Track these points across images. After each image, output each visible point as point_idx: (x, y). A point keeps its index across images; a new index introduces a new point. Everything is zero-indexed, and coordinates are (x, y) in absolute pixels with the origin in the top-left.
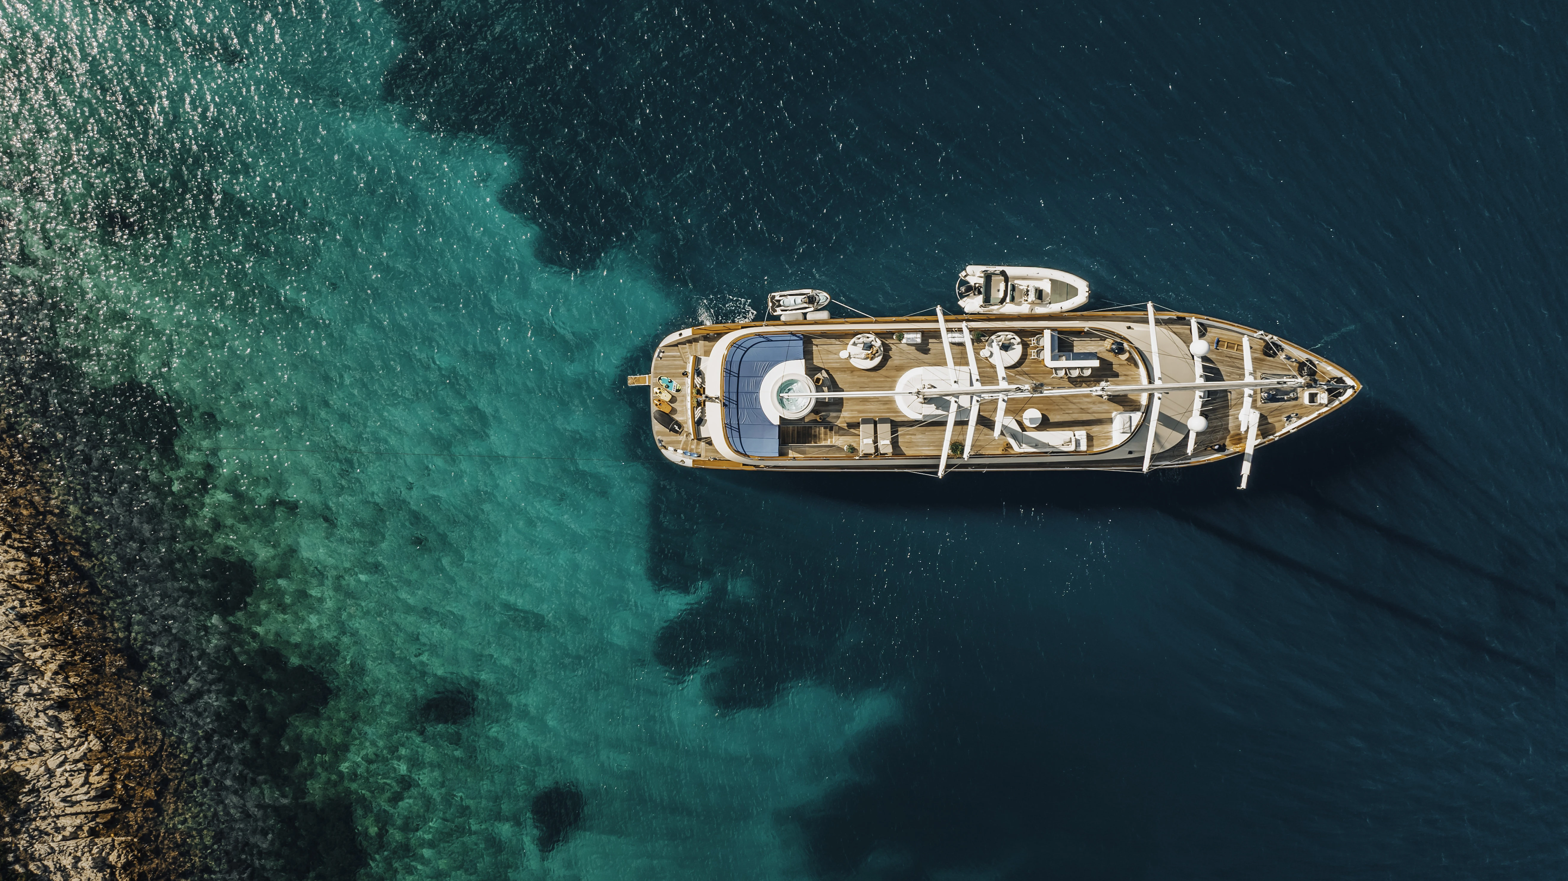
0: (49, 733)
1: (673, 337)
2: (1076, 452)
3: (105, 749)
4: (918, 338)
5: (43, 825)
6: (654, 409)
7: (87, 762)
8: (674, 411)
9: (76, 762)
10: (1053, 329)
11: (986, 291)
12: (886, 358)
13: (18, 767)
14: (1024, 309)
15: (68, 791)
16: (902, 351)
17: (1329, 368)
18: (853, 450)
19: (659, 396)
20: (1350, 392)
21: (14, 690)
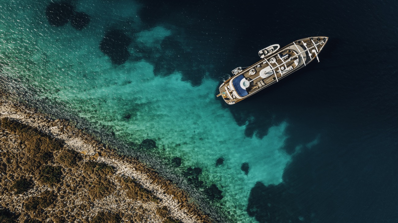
0: (165, 198)
1: (221, 86)
2: (292, 70)
3: (174, 196)
4: (259, 66)
5: (173, 211)
6: (224, 98)
7: (173, 199)
8: (227, 97)
9: (171, 200)
10: (279, 54)
11: (264, 53)
12: (256, 71)
13: (164, 205)
14: (271, 53)
15: (173, 205)
16: (258, 69)
17: (322, 37)
18: (259, 87)
19: (224, 96)
20: (327, 39)
21: (157, 194)
